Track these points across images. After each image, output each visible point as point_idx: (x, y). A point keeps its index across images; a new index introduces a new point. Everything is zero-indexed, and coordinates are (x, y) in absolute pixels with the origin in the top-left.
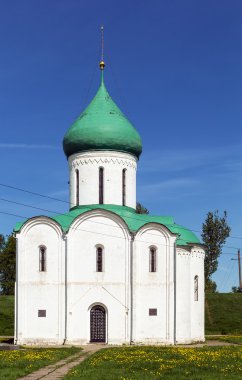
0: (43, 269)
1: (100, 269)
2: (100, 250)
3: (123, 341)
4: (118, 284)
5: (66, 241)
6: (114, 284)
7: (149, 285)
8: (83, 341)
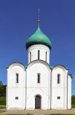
0: (18, 82)
1: (39, 82)
2: (39, 76)
3: (48, 108)
4: (46, 88)
5: (26, 71)
6: (44, 88)
7: (57, 88)
8: (32, 108)
